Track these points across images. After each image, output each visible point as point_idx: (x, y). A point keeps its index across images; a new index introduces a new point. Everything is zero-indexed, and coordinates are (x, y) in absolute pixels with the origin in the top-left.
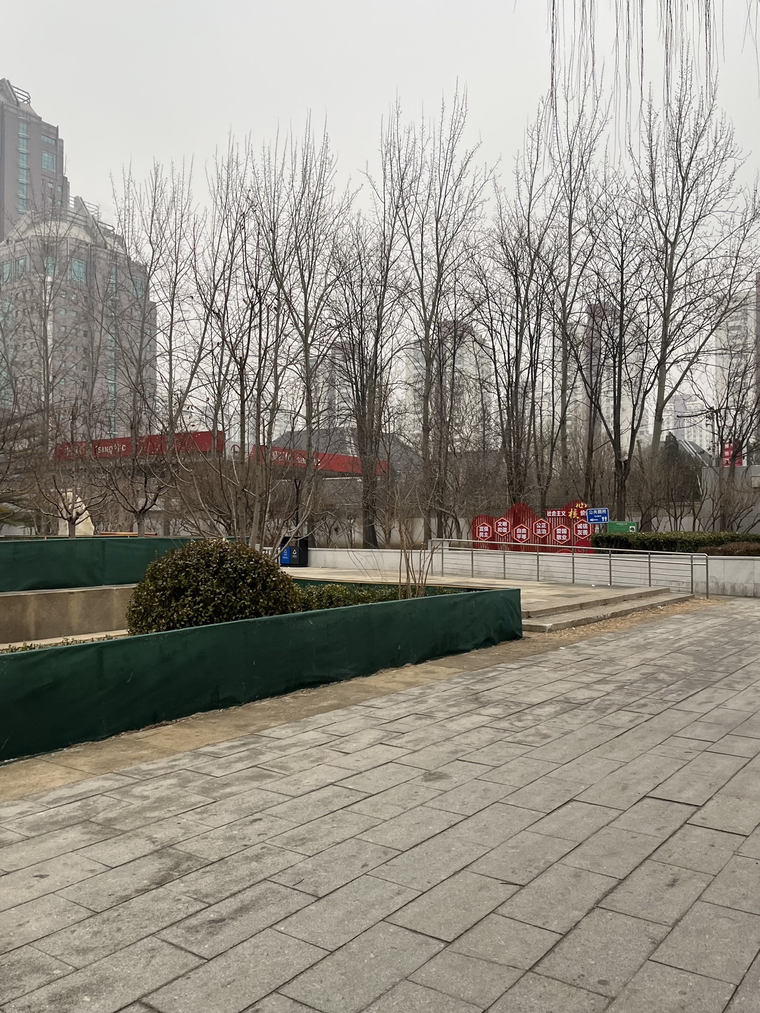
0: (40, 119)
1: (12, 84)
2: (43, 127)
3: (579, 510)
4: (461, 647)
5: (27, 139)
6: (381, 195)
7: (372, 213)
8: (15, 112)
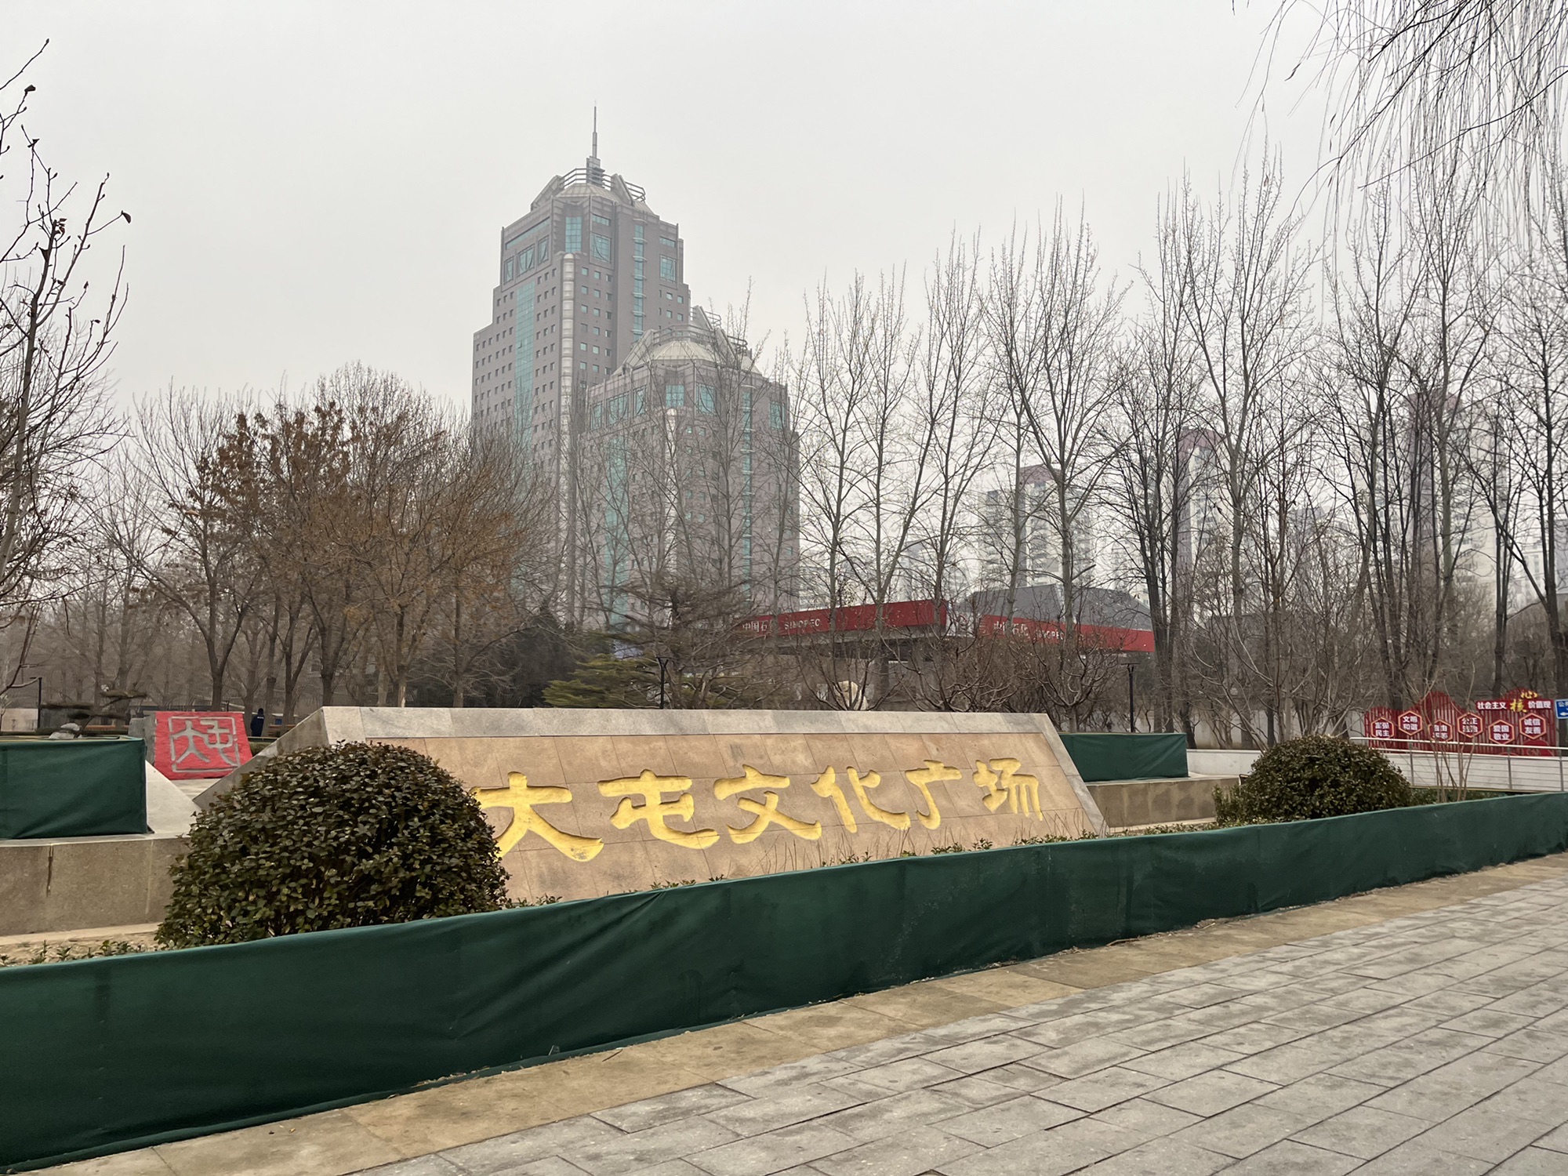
0: (657, 218)
1: (625, 180)
2: (662, 227)
3: (1525, 701)
4: (1539, 851)
5: (643, 244)
6: (1160, 293)
7: (1147, 317)
8: (630, 213)
